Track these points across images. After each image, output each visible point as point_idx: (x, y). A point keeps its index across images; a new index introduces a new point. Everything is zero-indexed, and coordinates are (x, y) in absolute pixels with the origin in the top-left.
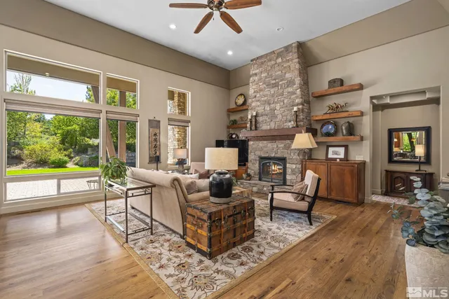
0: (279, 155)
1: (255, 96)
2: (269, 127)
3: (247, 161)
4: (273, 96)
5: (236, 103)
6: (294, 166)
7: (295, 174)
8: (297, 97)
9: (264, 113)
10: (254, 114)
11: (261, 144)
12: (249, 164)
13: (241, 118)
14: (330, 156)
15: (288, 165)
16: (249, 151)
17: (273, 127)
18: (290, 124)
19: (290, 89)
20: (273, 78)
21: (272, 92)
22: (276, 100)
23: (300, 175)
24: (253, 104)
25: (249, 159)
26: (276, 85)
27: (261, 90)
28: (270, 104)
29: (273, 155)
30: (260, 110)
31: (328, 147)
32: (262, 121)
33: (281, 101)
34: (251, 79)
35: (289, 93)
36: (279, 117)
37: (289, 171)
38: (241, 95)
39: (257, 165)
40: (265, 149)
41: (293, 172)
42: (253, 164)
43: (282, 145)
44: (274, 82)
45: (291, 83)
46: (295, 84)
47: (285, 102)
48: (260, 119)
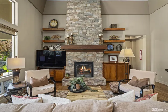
0: (89, 61)
1: (72, 23)
2: (82, 44)
3: (65, 65)
4: (85, 25)
5: (50, 25)
6: (98, 67)
7: (99, 71)
8: (100, 29)
9: (78, 35)
10: (72, 34)
11: (76, 54)
12: (67, 67)
13: (55, 36)
14: (111, 60)
15: (94, 66)
16: (67, 58)
17: (85, 44)
18: (96, 43)
19: (96, 24)
20: (85, 14)
21: (85, 23)
22: (87, 28)
23: (102, 71)
24: (70, 28)
25: (67, 64)
26: (87, 19)
27: (76, 20)
28: (82, 30)
29: (85, 61)
30: (76, 32)
31: (109, 56)
32: (77, 40)
33: (90, 29)
34: (68, 11)
35: (95, 25)
36: (89, 38)
37: (95, 69)
38: (55, 20)
39: (73, 68)
40: (79, 57)
41: (98, 70)
42: (70, 67)
43: (91, 55)
44: (85, 17)
45: (96, 20)
46: (99, 21)
47: (93, 30)
48: (75, 38)
